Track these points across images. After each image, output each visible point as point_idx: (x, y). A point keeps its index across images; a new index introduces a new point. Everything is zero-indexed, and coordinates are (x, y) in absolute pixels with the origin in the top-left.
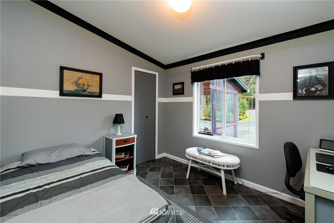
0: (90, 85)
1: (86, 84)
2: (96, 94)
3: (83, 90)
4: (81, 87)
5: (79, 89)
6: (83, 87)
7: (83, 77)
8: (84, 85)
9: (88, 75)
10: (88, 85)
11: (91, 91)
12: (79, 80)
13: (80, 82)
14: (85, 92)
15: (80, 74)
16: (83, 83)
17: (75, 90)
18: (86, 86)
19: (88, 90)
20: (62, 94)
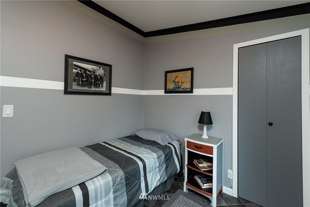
0: (183, 82)
1: (180, 81)
2: (188, 89)
3: (178, 87)
4: (177, 85)
5: (175, 87)
6: (178, 84)
7: (178, 76)
8: (179, 83)
9: (182, 73)
10: (182, 82)
11: (184, 87)
12: (176, 79)
13: (176, 80)
14: (179, 89)
15: (176, 73)
16: (178, 81)
17: (173, 88)
18: (181, 83)
19: (182, 87)
20: (166, 92)
